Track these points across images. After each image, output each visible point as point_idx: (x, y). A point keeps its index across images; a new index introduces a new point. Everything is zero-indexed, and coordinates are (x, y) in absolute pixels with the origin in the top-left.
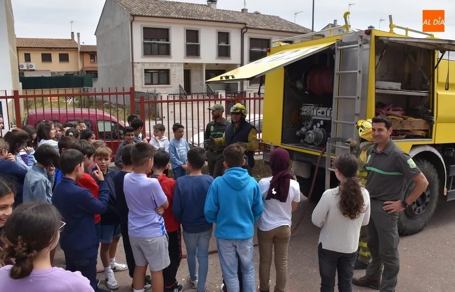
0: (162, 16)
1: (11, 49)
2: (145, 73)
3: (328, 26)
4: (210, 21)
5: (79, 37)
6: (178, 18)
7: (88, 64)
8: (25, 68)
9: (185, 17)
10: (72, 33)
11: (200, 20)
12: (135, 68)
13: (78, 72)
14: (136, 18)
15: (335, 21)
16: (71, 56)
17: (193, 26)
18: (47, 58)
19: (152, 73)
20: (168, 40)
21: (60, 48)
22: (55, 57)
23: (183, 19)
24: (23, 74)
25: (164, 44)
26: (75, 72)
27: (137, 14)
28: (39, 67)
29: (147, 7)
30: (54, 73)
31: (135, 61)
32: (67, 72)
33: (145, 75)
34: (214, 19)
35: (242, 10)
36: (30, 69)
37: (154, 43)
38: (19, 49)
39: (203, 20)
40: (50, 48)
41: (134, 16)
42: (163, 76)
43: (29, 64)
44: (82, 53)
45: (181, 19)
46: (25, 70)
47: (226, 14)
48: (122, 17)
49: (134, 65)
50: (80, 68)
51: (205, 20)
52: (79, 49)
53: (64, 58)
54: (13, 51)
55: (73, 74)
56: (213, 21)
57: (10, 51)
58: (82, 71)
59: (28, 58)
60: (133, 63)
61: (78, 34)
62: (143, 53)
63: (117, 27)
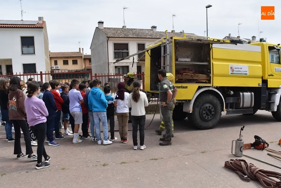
0: (124, 37)
1: (46, 58)
2: (115, 68)
3: (225, 37)
4: (151, 38)
5: (83, 50)
6: (133, 38)
7: (88, 65)
8: (54, 68)
9: (137, 37)
10: (80, 48)
11: (145, 38)
12: (109, 66)
13: (82, 70)
14: (110, 39)
15: (230, 34)
16: (79, 61)
17: (141, 42)
18: (66, 63)
19: (119, 68)
20: (128, 50)
21: (73, 57)
22: (70, 62)
23: (136, 38)
24: (53, 72)
25: (125, 52)
26: (81, 70)
27: (110, 36)
28: (61, 67)
29: (117, 33)
30: (70, 71)
31: (109, 62)
32: (76, 70)
33: (115, 69)
34: (153, 37)
35: (172, 31)
36: (57, 69)
37: (120, 52)
38: (51, 58)
39: (147, 38)
40: (68, 57)
41: (108, 37)
42: (126, 69)
43: (57, 66)
44: (85, 59)
45: (134, 38)
46: (54, 70)
47: (161, 34)
48: (103, 38)
49: (109, 64)
50: (84, 67)
51: (148, 38)
52: (83, 57)
53: (75, 62)
54: (47, 59)
55: (80, 71)
56: (153, 38)
57: (45, 59)
58: (85, 69)
59: (56, 63)
60: (108, 63)
61: (83, 49)
62: (114, 57)
63: (101, 43)
